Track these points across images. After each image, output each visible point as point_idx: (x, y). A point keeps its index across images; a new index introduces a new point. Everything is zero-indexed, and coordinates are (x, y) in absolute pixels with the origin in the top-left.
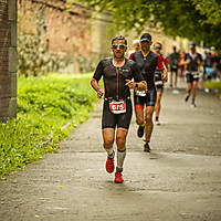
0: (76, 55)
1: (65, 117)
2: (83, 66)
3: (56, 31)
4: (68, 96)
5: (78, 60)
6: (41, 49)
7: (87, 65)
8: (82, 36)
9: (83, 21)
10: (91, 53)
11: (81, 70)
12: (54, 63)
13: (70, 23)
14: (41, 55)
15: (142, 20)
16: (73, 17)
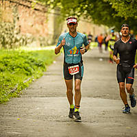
0: (38, 35)
1: (27, 75)
2: (42, 42)
3: (25, 20)
4: (30, 61)
5: (39, 39)
6: (15, 32)
7: (45, 42)
8: (42, 24)
9: (43, 14)
10: (47, 34)
11: (41, 45)
12: (24, 40)
13: (34, 16)
14: (15, 36)
15: (79, 14)
16: (36, 12)
